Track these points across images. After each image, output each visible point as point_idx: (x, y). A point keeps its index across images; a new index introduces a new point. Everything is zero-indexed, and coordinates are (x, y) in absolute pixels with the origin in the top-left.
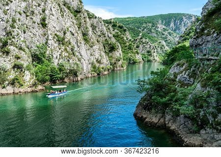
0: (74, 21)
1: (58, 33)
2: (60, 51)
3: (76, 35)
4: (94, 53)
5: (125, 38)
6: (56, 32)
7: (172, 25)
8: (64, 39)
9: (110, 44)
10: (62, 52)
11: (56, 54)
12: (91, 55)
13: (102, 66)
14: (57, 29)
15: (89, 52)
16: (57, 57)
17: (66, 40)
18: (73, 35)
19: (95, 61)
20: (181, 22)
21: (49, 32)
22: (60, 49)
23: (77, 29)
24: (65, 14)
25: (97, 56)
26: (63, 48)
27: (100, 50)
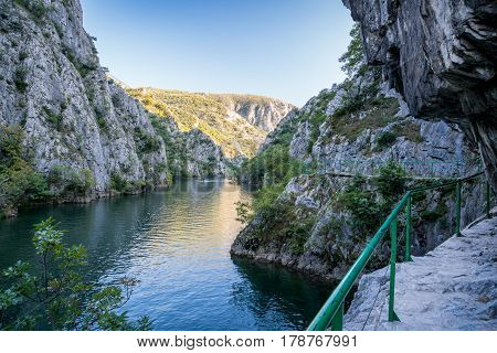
0: (82, 85)
1: (49, 107)
2: (52, 143)
3: (84, 113)
4: (117, 152)
5: (169, 130)
6: (45, 104)
7: (252, 114)
8: (60, 119)
9: (145, 138)
10: (56, 143)
11: (43, 148)
12: (112, 156)
13: (130, 179)
14: (49, 97)
15: (107, 149)
16: (44, 155)
17: (65, 122)
18: (79, 112)
19: (118, 168)
20: (266, 112)
21: (31, 102)
22: (52, 138)
23: (88, 102)
24: (64, 69)
25: (123, 158)
26: (59, 136)
27: (129, 148)
